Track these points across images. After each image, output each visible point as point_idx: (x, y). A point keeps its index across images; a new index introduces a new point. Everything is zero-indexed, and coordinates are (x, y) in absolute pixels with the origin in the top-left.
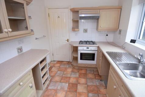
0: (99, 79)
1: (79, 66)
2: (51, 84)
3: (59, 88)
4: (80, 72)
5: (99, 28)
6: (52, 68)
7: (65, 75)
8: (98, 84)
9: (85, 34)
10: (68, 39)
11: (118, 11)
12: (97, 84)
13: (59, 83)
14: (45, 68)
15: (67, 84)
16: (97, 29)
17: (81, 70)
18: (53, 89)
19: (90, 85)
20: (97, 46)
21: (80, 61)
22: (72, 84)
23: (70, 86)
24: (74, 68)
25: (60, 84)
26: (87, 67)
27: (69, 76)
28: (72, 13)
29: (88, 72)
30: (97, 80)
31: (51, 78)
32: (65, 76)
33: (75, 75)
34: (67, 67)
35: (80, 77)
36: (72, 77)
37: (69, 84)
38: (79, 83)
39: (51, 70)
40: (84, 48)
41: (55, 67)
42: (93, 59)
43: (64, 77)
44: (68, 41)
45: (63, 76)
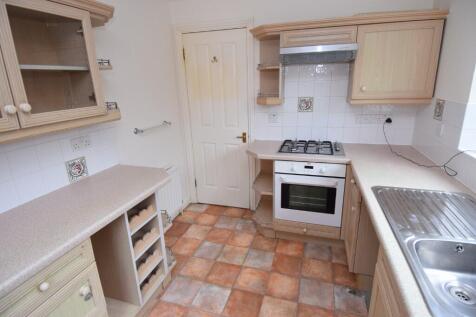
0: (346, 287)
1: (276, 228)
2: (175, 285)
3: (197, 302)
4: (277, 251)
5: (356, 94)
6: (187, 229)
7: (224, 256)
8: (339, 303)
9: (306, 115)
10: (244, 134)
11: (434, 28)
12: (337, 305)
13: (200, 283)
14: (153, 231)
15: (228, 292)
16: (349, 97)
17: (287, 242)
18: (175, 305)
19: (311, 307)
20: (346, 160)
21: (280, 213)
22: (245, 292)
23: (235, 300)
24: (260, 233)
25: (204, 288)
26: (305, 236)
27: (238, 261)
28: (258, 42)
29: (307, 255)
30: (337, 289)
31: (174, 263)
32: (224, 260)
33: (258, 261)
34: (239, 227)
35: (275, 268)
36: (246, 267)
37: (233, 290)
38: (270, 294)
39: (184, 236)
40: (295, 168)
41: (197, 224)
42: (330, 209)
43: (221, 263)
44: (244, 140)
45: (219, 260)
